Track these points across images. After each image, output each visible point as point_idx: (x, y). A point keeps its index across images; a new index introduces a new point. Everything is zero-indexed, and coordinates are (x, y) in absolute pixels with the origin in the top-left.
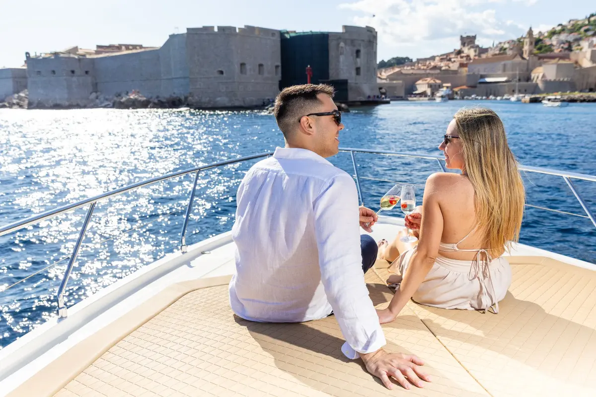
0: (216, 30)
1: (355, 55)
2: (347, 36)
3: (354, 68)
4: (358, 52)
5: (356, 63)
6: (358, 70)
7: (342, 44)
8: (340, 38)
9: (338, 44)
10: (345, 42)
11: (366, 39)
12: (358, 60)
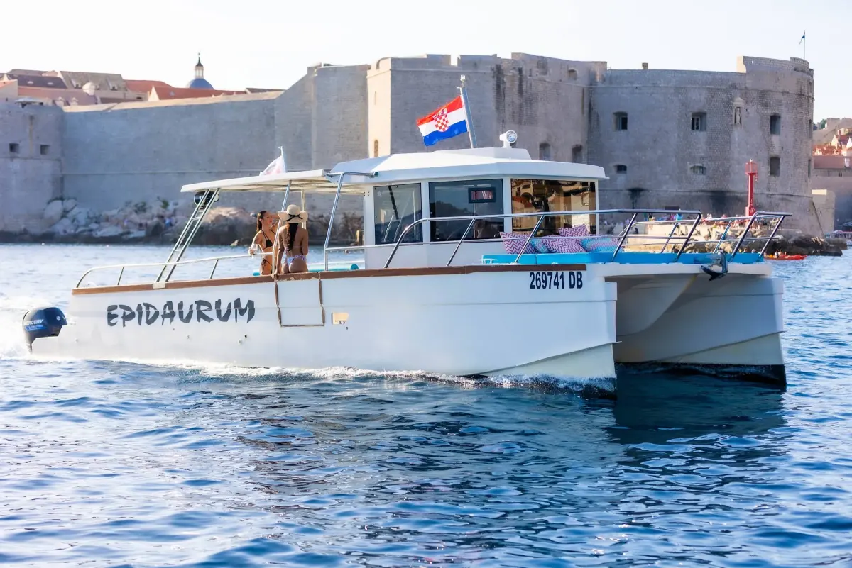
0: (454, 62)
1: (768, 125)
2: (749, 83)
3: (765, 156)
4: (774, 119)
5: (770, 146)
6: (774, 162)
7: (739, 102)
8: (734, 87)
9: (732, 100)
10: (746, 95)
11: (793, 88)
12: (775, 139)
